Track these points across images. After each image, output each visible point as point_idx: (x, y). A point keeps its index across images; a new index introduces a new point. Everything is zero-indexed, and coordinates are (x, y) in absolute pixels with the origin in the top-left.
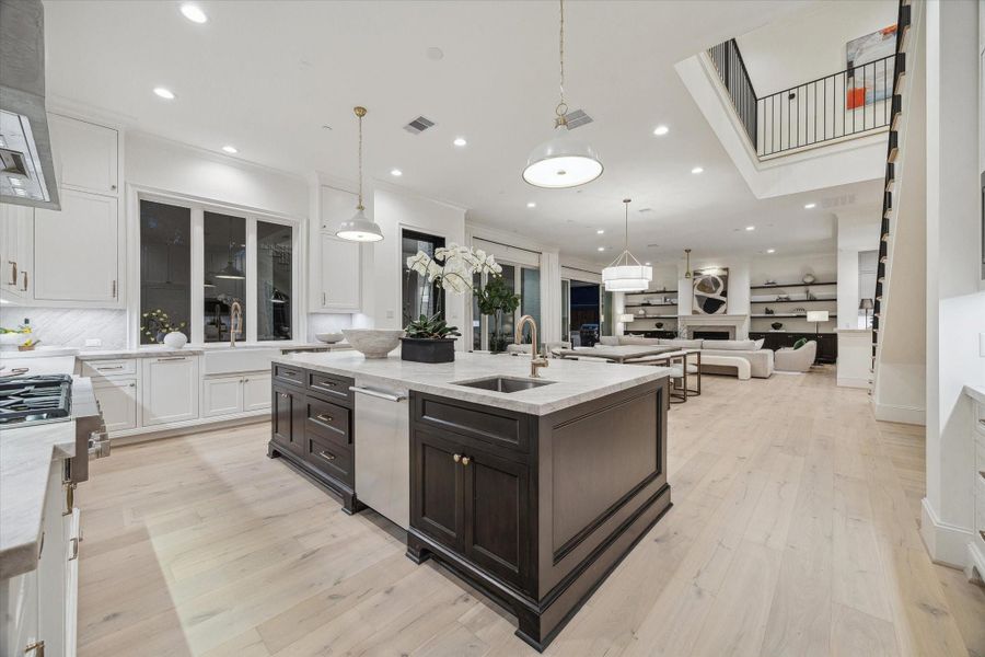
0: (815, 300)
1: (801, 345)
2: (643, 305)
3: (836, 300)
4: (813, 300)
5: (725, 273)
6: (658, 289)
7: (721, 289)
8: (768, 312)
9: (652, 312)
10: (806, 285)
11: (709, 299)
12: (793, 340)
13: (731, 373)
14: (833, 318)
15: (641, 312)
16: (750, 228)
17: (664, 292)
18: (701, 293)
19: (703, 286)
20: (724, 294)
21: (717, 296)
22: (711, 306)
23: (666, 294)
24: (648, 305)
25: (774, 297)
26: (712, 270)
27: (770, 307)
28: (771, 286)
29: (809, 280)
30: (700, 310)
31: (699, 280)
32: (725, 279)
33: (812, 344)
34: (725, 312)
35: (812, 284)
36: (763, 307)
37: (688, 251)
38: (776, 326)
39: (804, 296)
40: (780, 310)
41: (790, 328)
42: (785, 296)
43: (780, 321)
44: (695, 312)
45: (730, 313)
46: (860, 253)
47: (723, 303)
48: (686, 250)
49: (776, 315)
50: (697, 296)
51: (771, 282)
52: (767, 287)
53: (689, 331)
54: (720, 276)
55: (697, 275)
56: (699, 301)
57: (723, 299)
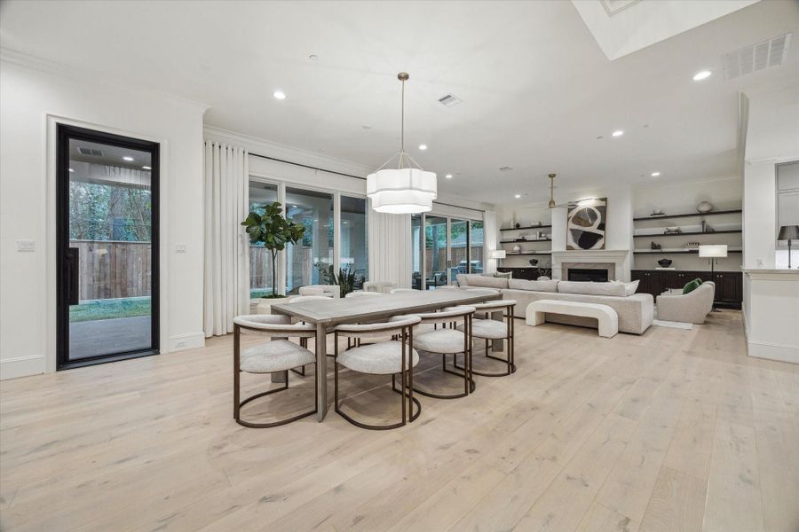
0: (713, 232)
1: (693, 287)
2: (518, 241)
3: (741, 231)
4: (709, 231)
5: (603, 204)
6: (533, 224)
7: (598, 222)
8: (654, 246)
9: (527, 248)
10: (701, 214)
11: (585, 232)
12: (685, 281)
13: (589, 326)
14: (737, 253)
15: (516, 248)
16: (618, 134)
17: (540, 227)
18: (576, 227)
19: (578, 219)
20: (602, 227)
21: (593, 229)
23: (541, 230)
24: (524, 240)
25: (661, 230)
26: (588, 202)
27: (657, 241)
28: (658, 217)
29: (705, 208)
30: (575, 245)
31: (574, 213)
32: (603, 210)
33: (709, 286)
34: (603, 247)
35: (709, 213)
36: (649, 241)
37: (552, 176)
38: (664, 263)
39: (698, 228)
40: (669, 245)
41: (681, 265)
42: (675, 228)
43: (668, 258)
44: (569, 248)
45: (608, 248)
46: (778, 167)
47: (600, 236)
48: (550, 176)
49: (664, 250)
50: (572, 230)
51: (658, 212)
52: (653, 218)
53: (563, 270)
54: (597, 208)
55: (571, 207)
56: (573, 235)
57: (601, 232)
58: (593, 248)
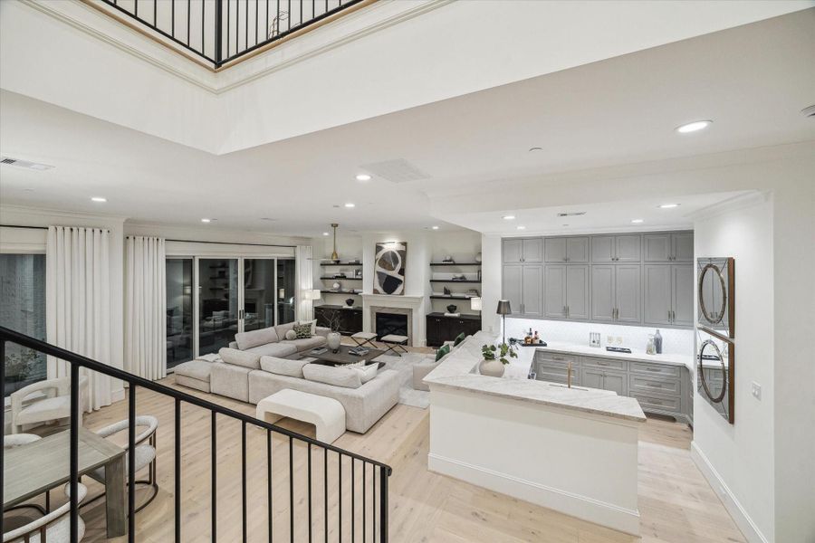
2: (338, 277)
5: (403, 248)
7: (399, 266)
8: (447, 292)
9: (346, 286)
10: (478, 264)
11: (388, 276)
15: (336, 286)
17: (356, 264)
18: (382, 270)
19: (383, 262)
20: (402, 272)
21: (395, 274)
22: (390, 285)
23: (357, 267)
24: (344, 277)
25: (450, 277)
26: (392, 246)
27: (449, 286)
28: (450, 263)
29: (479, 259)
30: (380, 289)
31: (381, 254)
32: (403, 254)
34: (402, 293)
36: (442, 285)
37: (335, 226)
38: (452, 309)
39: (475, 276)
40: (458, 290)
42: (461, 275)
43: (455, 303)
44: (376, 291)
45: (407, 294)
46: (504, 240)
47: (400, 282)
48: (332, 225)
49: (454, 295)
50: (378, 272)
51: (448, 259)
52: (445, 265)
53: (372, 313)
54: (398, 252)
55: (379, 248)
56: (379, 278)
57: (401, 278)
58: (395, 293)
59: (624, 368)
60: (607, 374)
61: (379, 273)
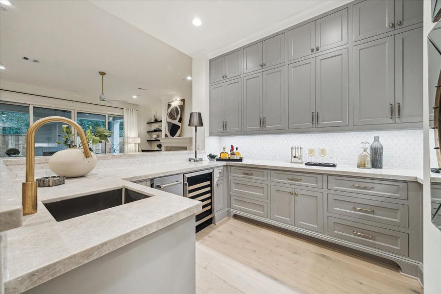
2: (154, 130)
5: (182, 103)
7: (179, 117)
11: (173, 124)
15: (155, 136)
18: (170, 120)
19: (171, 115)
24: (159, 130)
26: (176, 102)
30: (168, 134)
31: (170, 110)
32: (182, 107)
44: (166, 136)
46: (211, 61)
47: (179, 127)
48: (100, 73)
54: (179, 106)
55: (169, 106)
56: (168, 126)
57: (179, 124)
58: (176, 136)
59: (320, 184)
60: (297, 191)
61: (169, 123)
